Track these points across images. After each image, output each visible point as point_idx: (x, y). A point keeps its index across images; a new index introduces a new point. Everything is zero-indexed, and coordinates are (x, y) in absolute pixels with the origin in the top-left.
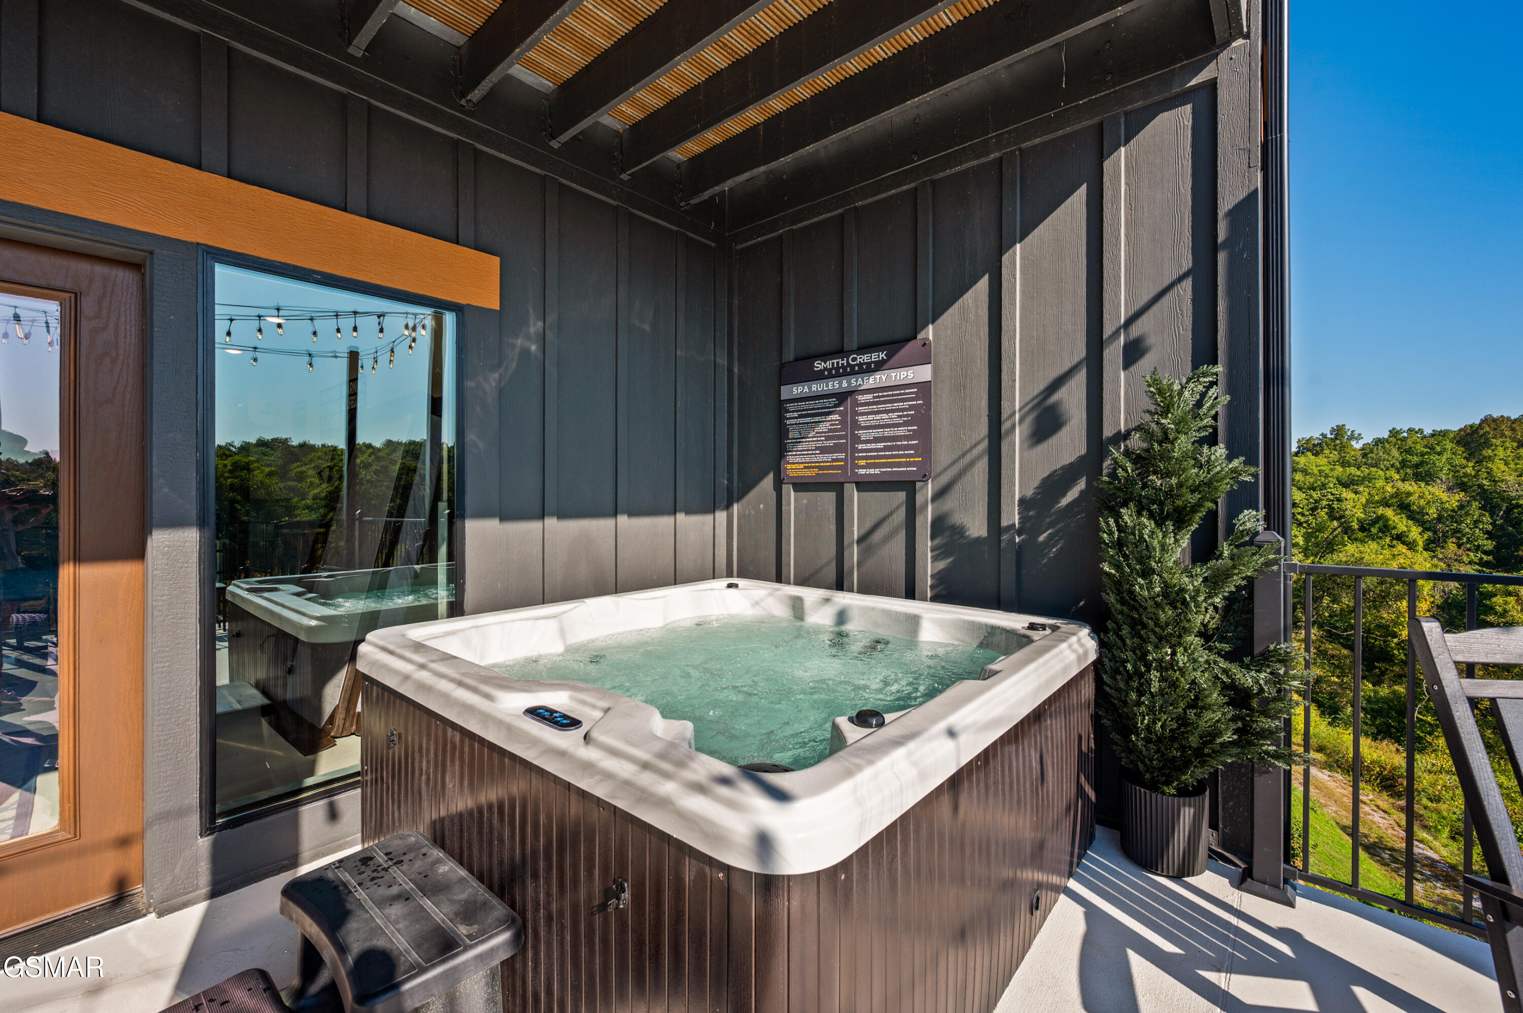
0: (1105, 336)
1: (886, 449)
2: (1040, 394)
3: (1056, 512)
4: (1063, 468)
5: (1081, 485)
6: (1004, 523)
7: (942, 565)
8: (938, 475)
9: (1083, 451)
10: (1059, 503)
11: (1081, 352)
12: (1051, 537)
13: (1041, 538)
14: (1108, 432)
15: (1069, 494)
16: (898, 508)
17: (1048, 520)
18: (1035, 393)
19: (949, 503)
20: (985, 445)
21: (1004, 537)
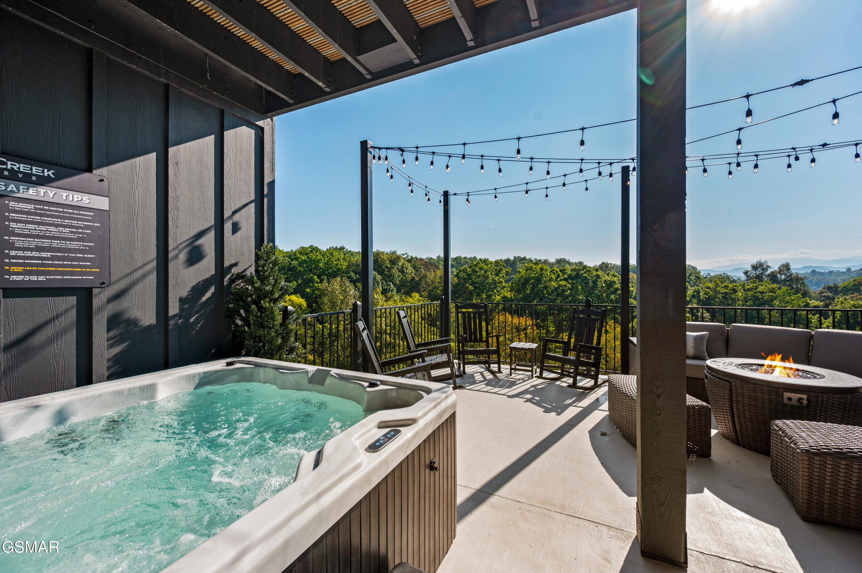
0: (225, 217)
1: (52, 258)
2: (190, 238)
3: (200, 305)
4: (203, 280)
5: (212, 289)
6: (171, 313)
7: (117, 350)
8: (115, 283)
9: (213, 272)
10: (201, 299)
11: (212, 222)
12: (197, 318)
13: (192, 320)
14: (227, 264)
15: (206, 295)
16: (66, 311)
17: (195, 309)
18: (188, 237)
19: (124, 304)
20: (154, 263)
21: (172, 322)
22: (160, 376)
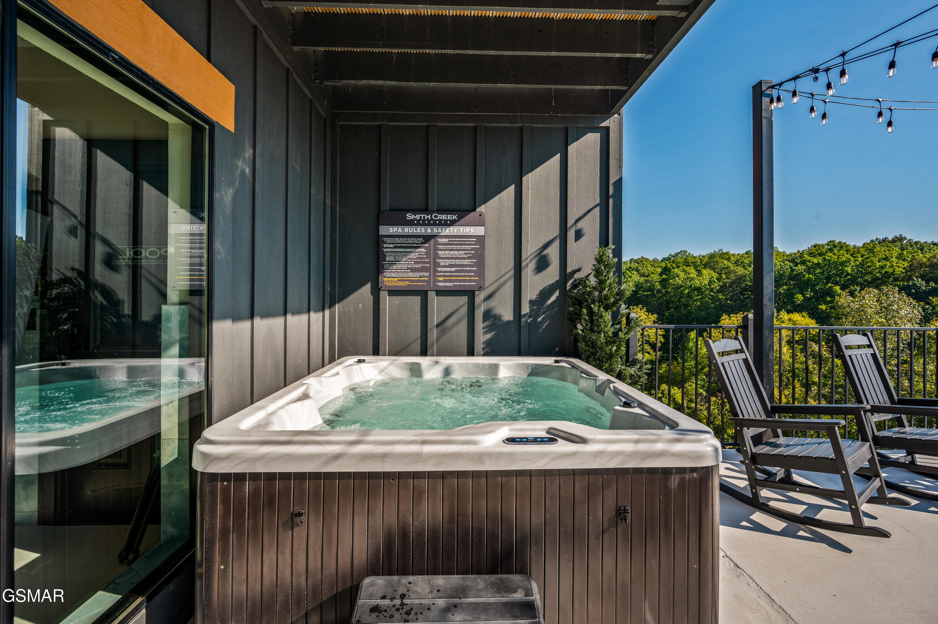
0: (568, 226)
1: (456, 271)
2: (539, 250)
3: (546, 307)
4: (549, 285)
5: (557, 294)
6: (523, 313)
7: (489, 336)
8: (488, 287)
9: (558, 278)
10: (547, 302)
11: (557, 233)
12: (544, 318)
13: (539, 320)
14: (569, 270)
15: (551, 298)
16: (462, 306)
17: (542, 311)
18: (537, 248)
19: (493, 303)
20: (512, 272)
21: (523, 320)
22: (502, 360)
